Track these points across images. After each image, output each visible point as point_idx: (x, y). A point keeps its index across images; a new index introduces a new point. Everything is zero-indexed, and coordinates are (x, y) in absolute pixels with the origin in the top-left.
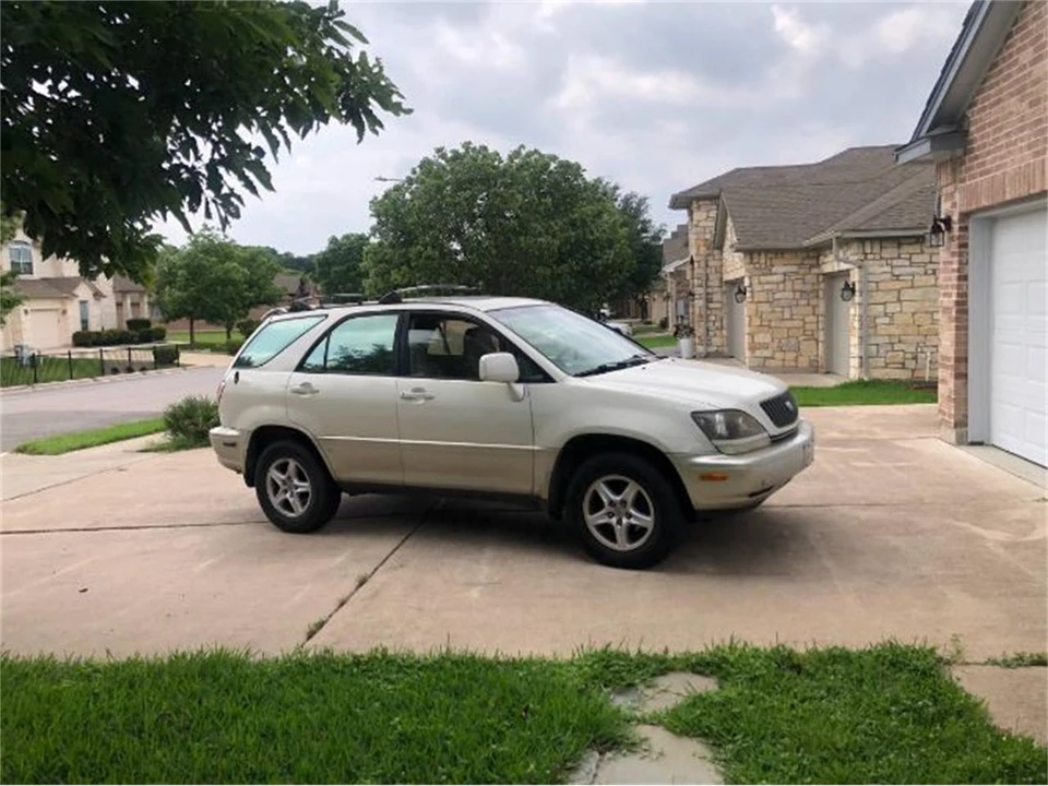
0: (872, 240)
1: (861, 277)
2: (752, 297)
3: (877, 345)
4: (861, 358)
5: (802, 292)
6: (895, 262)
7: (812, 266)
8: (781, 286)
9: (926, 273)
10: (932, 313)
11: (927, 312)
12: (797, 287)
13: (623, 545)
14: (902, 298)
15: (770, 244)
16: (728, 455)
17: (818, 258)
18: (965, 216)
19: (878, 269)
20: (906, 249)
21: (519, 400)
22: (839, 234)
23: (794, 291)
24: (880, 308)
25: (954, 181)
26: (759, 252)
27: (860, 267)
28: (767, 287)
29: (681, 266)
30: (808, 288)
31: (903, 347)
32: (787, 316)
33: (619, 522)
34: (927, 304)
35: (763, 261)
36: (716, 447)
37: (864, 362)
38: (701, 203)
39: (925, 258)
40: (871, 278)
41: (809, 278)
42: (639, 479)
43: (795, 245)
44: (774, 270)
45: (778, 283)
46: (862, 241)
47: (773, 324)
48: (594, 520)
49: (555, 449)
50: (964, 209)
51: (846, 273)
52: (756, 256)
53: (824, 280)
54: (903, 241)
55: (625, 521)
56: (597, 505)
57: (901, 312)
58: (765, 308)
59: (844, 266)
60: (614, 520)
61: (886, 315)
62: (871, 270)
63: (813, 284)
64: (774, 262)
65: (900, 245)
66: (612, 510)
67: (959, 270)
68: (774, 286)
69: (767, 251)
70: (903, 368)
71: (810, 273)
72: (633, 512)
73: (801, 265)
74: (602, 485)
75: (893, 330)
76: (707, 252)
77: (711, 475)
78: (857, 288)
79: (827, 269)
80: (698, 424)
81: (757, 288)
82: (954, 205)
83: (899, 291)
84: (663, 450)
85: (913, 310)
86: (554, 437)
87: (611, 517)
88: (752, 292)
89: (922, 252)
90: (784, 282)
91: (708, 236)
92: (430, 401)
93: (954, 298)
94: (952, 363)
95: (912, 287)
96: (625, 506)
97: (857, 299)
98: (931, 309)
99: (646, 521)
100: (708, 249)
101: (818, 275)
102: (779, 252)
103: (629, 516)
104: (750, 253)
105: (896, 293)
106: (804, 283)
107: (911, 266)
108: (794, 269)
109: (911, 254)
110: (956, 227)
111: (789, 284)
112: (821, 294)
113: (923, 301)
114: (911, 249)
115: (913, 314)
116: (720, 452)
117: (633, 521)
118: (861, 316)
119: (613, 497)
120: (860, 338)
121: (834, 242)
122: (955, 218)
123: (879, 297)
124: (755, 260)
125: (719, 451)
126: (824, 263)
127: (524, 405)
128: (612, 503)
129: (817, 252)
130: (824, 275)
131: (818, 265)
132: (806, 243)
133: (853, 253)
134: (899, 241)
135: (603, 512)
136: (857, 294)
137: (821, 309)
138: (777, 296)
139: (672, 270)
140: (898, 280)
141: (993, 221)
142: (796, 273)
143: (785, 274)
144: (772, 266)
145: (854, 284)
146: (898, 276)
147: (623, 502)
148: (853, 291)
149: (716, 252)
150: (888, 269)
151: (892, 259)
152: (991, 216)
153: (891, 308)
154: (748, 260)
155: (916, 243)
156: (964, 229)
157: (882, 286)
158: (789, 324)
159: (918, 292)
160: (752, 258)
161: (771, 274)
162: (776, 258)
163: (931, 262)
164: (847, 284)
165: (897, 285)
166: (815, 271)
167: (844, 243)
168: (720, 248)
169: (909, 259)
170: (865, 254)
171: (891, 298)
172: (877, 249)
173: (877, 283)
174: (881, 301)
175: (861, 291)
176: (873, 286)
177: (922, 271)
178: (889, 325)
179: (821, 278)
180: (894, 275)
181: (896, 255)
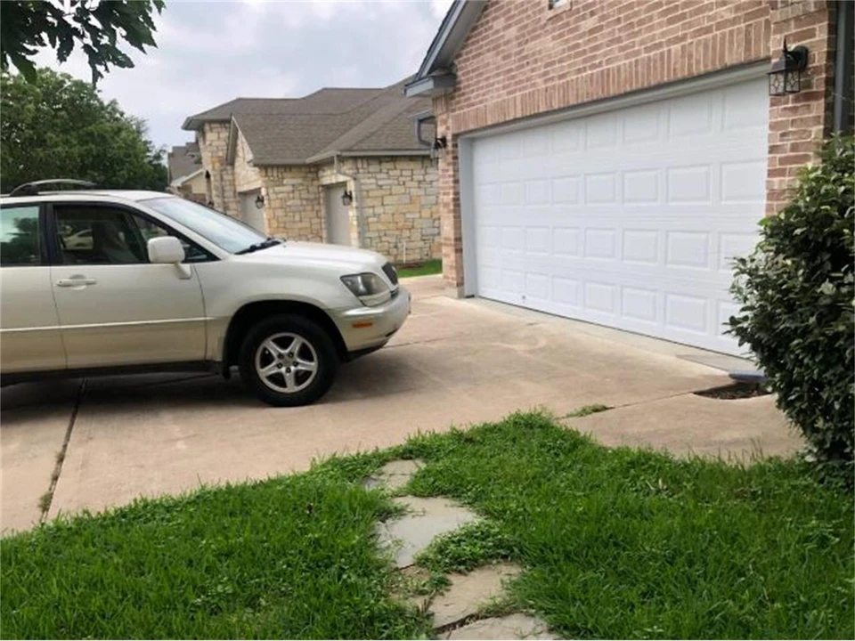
0: (362, 158)
1: (356, 186)
2: (270, 204)
3: (370, 238)
5: (307, 199)
6: (379, 176)
7: (313, 180)
8: (291, 195)
9: (399, 185)
10: (404, 214)
11: (402, 213)
12: (303, 196)
13: (292, 388)
14: (385, 203)
15: (279, 161)
16: (370, 307)
17: (317, 172)
18: (455, 136)
19: (368, 182)
20: (385, 166)
21: (188, 279)
22: (339, 153)
23: (301, 199)
24: (371, 211)
25: (447, 110)
26: (273, 166)
27: (355, 179)
28: (280, 196)
29: (188, 180)
30: (312, 196)
31: (388, 239)
32: (297, 218)
33: (288, 370)
34: (401, 207)
35: (275, 174)
36: (361, 301)
38: (213, 125)
39: (397, 173)
40: (364, 187)
41: (311, 189)
42: (304, 334)
43: (300, 161)
44: (285, 182)
45: (288, 193)
46: (355, 158)
47: (287, 226)
48: (264, 372)
49: (227, 317)
50: (456, 132)
51: (344, 184)
52: (269, 170)
53: (323, 191)
54: (383, 159)
55: (293, 368)
56: (267, 359)
57: (384, 213)
58: (280, 213)
59: (341, 178)
60: (283, 370)
61: (374, 215)
62: (362, 181)
63: (315, 193)
64: (285, 174)
65: (380, 163)
66: (281, 361)
67: (454, 176)
68: (285, 195)
69: (278, 166)
70: (389, 254)
71: (312, 185)
72: (299, 360)
73: (305, 178)
74: (272, 343)
75: (381, 227)
76: (222, 168)
77: (361, 323)
78: (354, 195)
79: (326, 181)
80: (347, 285)
81: (273, 196)
82: (448, 128)
83: (382, 197)
84: (322, 307)
85: (392, 212)
86: (225, 307)
87: (280, 368)
88: (269, 200)
89: (395, 168)
90: (293, 192)
91: (221, 154)
92: (91, 286)
93: (451, 196)
94: (453, 242)
95: (391, 194)
96: (292, 357)
97: (354, 204)
98: (404, 211)
99: (312, 366)
100: (222, 165)
101: (319, 187)
102: (288, 167)
103: (296, 364)
104: (264, 167)
105: (380, 199)
106: (308, 192)
107: (389, 179)
108: (300, 181)
109: (388, 170)
110: (450, 144)
111: (297, 194)
112: (321, 201)
113: (398, 205)
114: (390, 165)
115: (393, 214)
116: (365, 306)
117: (300, 368)
118: (358, 217)
119: (282, 352)
120: (359, 233)
121: (335, 159)
122: (449, 137)
123: (369, 202)
124: (270, 174)
125: (364, 304)
126: (323, 177)
127: (193, 283)
128: (280, 356)
129: (317, 167)
130: (323, 186)
131: (318, 179)
132: (309, 161)
133: (348, 168)
134: (380, 159)
135: (274, 363)
136: (354, 199)
137: (323, 213)
138: (289, 203)
139: (179, 185)
140: (381, 189)
141: (473, 140)
142: (302, 185)
143: (293, 185)
144: (283, 179)
145: (351, 192)
146: (381, 186)
147: (291, 354)
148: (351, 197)
149: (229, 168)
150: (373, 181)
151: (375, 173)
152: (470, 137)
153: (379, 210)
154: (264, 174)
155: (392, 161)
156: (455, 146)
157: (371, 194)
158: (300, 225)
159: (395, 198)
160: (266, 172)
161: (283, 185)
162: (285, 171)
163: (401, 176)
164: (346, 193)
165: (380, 193)
166: (315, 183)
167: (342, 159)
168: (232, 164)
169: (387, 173)
170: (357, 169)
171: (377, 202)
172: (365, 166)
173: (368, 191)
174: (371, 205)
175: (357, 198)
176: (365, 193)
177: (396, 182)
178: (377, 222)
179: (320, 188)
180: (378, 185)
181: (378, 170)
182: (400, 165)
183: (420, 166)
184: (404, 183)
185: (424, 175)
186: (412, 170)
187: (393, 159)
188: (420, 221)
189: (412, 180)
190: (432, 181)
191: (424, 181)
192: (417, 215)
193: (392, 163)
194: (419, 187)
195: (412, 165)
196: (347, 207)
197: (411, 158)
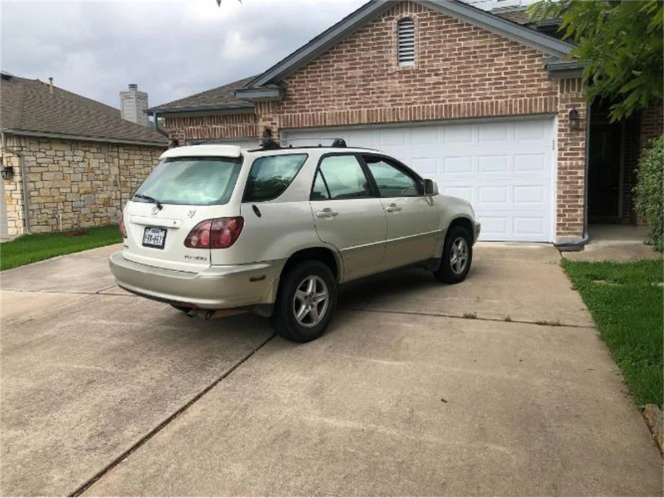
0: (25, 137)
1: (19, 162)
3: (32, 210)
4: (24, 220)
6: (38, 154)
9: (54, 163)
10: (59, 188)
11: (56, 188)
13: (459, 271)
14: (43, 179)
19: (30, 160)
20: (42, 146)
24: (32, 184)
27: (19, 156)
31: (46, 211)
34: (56, 183)
37: (26, 222)
39: (52, 153)
40: (26, 164)
46: (19, 137)
54: (41, 140)
57: (43, 187)
61: (35, 189)
62: (26, 158)
65: (39, 143)
70: (47, 225)
74: (455, 244)
75: (41, 200)
78: (17, 170)
83: (42, 174)
85: (49, 186)
89: (51, 149)
95: (48, 171)
97: (17, 178)
98: (58, 186)
99: (465, 256)
105: (40, 175)
107: (46, 157)
109: (46, 150)
113: (54, 180)
114: (47, 146)
115: (50, 189)
118: (21, 191)
119: (457, 248)
120: (23, 206)
123: (31, 177)
133: (14, 145)
134: (39, 140)
136: (17, 175)
140: (40, 166)
145: (12, 168)
146: (40, 164)
150: (34, 159)
151: (35, 151)
153: (39, 185)
157: (32, 170)
159: (52, 174)
163: (56, 156)
165: (40, 170)
167: (9, 136)
169: (45, 153)
170: (21, 147)
171: (37, 178)
172: (28, 144)
173: (29, 167)
174: (33, 180)
175: (21, 173)
176: (27, 169)
177: (52, 161)
178: (38, 196)
180: (38, 163)
181: (38, 150)
182: (55, 147)
183: (69, 149)
184: (58, 162)
185: (72, 156)
186: (64, 152)
187: (49, 141)
188: (71, 195)
189: (64, 160)
190: (78, 162)
191: (73, 161)
192: (68, 190)
193: (48, 144)
194: (69, 167)
195: (63, 148)
196: (6, 182)
197: (63, 141)
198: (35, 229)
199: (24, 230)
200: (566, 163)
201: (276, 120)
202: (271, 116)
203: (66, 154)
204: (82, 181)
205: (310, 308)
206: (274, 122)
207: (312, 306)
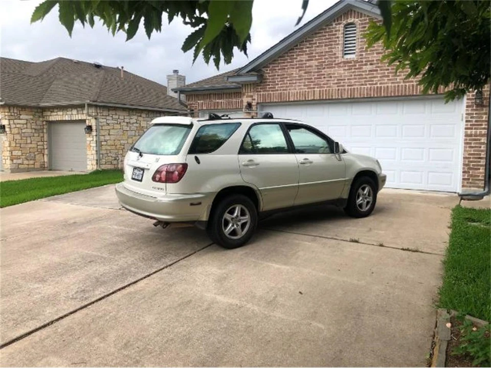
0: (100, 107)
1: (96, 123)
2: (11, 131)
3: (102, 154)
4: (97, 160)
5: (35, 129)
6: (108, 118)
7: (39, 117)
8: (25, 126)
9: (117, 124)
10: (120, 140)
11: (118, 140)
12: (33, 127)
13: (364, 209)
14: (110, 134)
17: (42, 112)
19: (102, 121)
20: (111, 112)
23: (31, 129)
24: (102, 137)
25: (254, 91)
26: (14, 106)
27: (96, 119)
28: (18, 126)
30: (39, 127)
31: (111, 154)
32: (29, 141)
33: (364, 201)
34: (118, 137)
35: (15, 111)
37: (98, 162)
39: (117, 117)
40: (100, 124)
41: (38, 123)
43: (35, 105)
44: (21, 117)
45: (23, 124)
46: (96, 106)
47: (22, 146)
50: (260, 102)
51: (82, 121)
52: (12, 108)
53: (46, 124)
57: (110, 140)
58: (18, 137)
61: (105, 141)
62: (100, 120)
63: (40, 125)
64: (21, 112)
65: (109, 111)
68: (22, 125)
69: (18, 106)
70: (111, 164)
71: (39, 120)
72: (367, 197)
73: (34, 115)
74: (361, 189)
75: (109, 148)
78: (94, 128)
79: (52, 118)
81: (13, 126)
85: (114, 139)
88: (10, 128)
89: (116, 114)
90: (26, 124)
95: (113, 129)
97: (94, 133)
98: (119, 139)
99: (371, 199)
101: (43, 121)
102: (24, 108)
105: (108, 131)
106: (36, 125)
107: (112, 120)
108: (31, 117)
109: (113, 115)
111: (29, 125)
112: (45, 131)
113: (117, 135)
114: (114, 113)
115: (114, 140)
117: (367, 200)
118: (96, 141)
120: (97, 151)
121: (86, 105)
122: (254, 104)
123: (102, 133)
124: (12, 111)
126: (50, 115)
128: (362, 195)
130: (47, 121)
131: (42, 116)
133: (92, 111)
134: (109, 108)
135: (360, 199)
136: (94, 131)
137: (46, 138)
138: (23, 131)
140: (109, 125)
142: (32, 119)
143: (27, 120)
144: (20, 115)
145: (91, 126)
147: (365, 194)
148: (91, 129)
150: (105, 120)
151: (106, 116)
153: (107, 138)
155: (114, 110)
156: (257, 108)
157: (103, 128)
158: (30, 146)
159: (116, 131)
160: (10, 110)
161: (20, 119)
162: (22, 110)
163: (119, 119)
164: (87, 127)
165: (108, 127)
166: (41, 119)
167: (90, 106)
169: (112, 117)
170: (97, 113)
171: (106, 133)
172: (102, 111)
173: (102, 126)
174: (104, 134)
175: (96, 130)
176: (100, 127)
177: (116, 122)
178: (106, 145)
179: (44, 123)
180: (107, 123)
181: (108, 114)
182: (119, 113)
183: (128, 114)
184: (120, 123)
185: (129, 119)
186: (124, 116)
187: (115, 109)
188: (128, 145)
189: (124, 121)
190: (133, 123)
191: (130, 122)
192: (126, 142)
194: (127, 126)
195: (124, 113)
196: (87, 135)
197: (124, 109)
198: (103, 167)
199: (97, 167)
200: (471, 132)
201: (256, 97)
202: (252, 94)
203: (125, 117)
204: (135, 136)
205: (235, 226)
206: (254, 98)
207: (237, 225)
